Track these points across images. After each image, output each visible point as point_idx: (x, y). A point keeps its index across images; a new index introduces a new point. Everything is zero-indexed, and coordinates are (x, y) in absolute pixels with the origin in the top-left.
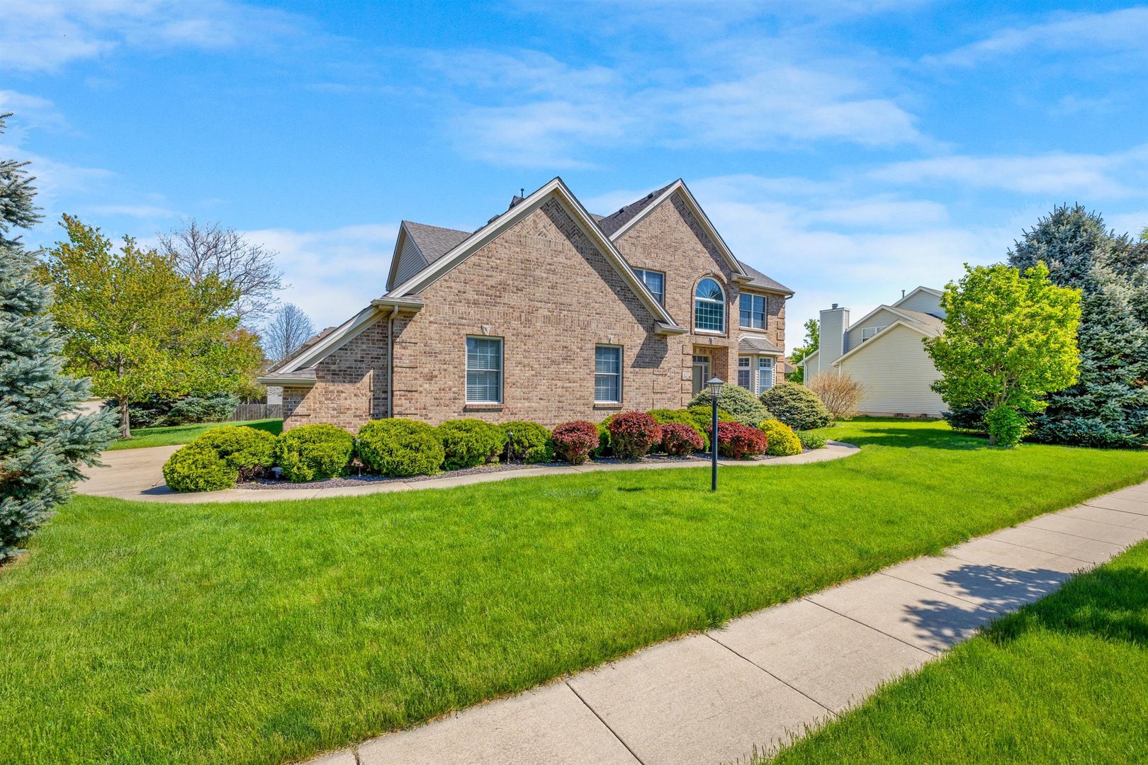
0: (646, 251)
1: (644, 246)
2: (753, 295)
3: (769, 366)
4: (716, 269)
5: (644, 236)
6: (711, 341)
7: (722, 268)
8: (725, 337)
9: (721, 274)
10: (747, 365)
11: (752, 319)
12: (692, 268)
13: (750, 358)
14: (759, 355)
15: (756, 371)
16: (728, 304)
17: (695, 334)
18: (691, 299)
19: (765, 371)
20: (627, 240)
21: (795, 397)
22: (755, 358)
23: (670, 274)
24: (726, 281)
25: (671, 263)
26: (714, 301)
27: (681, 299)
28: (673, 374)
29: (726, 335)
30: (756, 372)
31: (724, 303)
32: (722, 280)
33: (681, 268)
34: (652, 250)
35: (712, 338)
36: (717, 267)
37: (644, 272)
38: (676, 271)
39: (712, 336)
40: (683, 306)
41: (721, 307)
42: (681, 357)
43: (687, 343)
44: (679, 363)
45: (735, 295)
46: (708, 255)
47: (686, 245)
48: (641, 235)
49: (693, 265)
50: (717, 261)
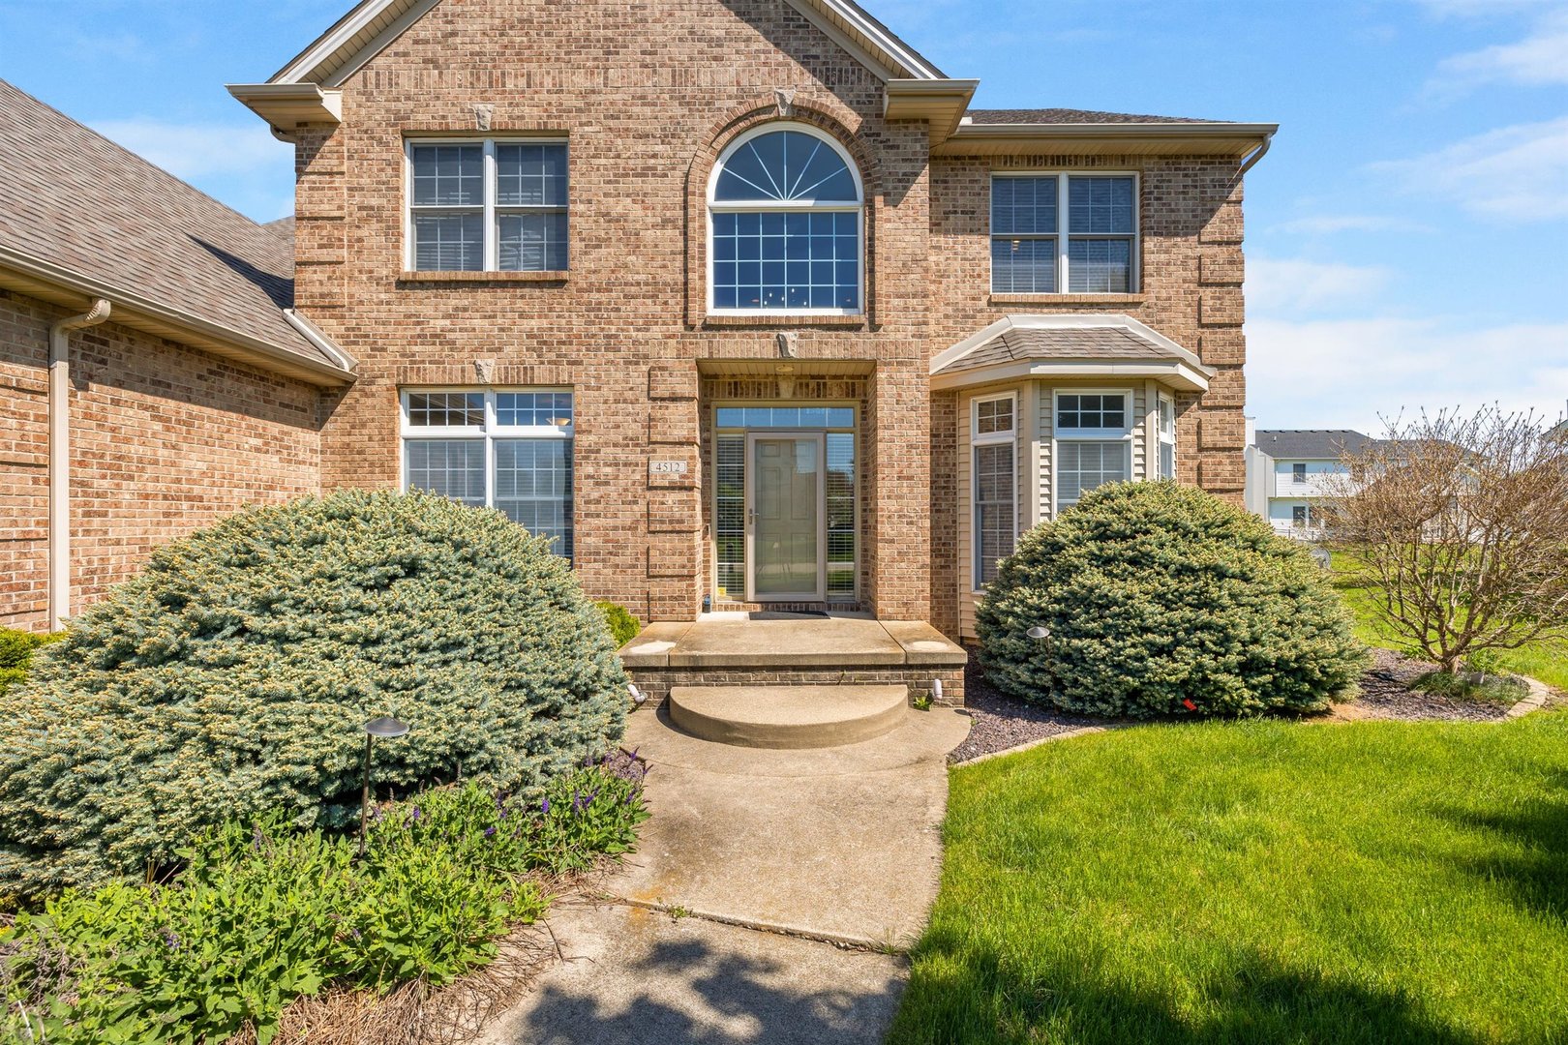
0: (484, 73)
1: (475, 63)
2: (1063, 177)
3: (1116, 421)
4: (800, 86)
5: (474, 27)
6: (782, 344)
7: (831, 79)
8: (856, 328)
9: (834, 104)
10: (1006, 424)
11: (1064, 261)
12: (683, 101)
13: (1012, 395)
14: (1046, 383)
15: (1036, 445)
16: (870, 204)
17: (706, 327)
18: (685, 208)
19: (1091, 448)
20: (405, 54)
21: (1113, 547)
22: (1030, 395)
23: (585, 134)
24: (852, 120)
25: (593, 98)
26: (809, 203)
27: (637, 211)
28: (608, 470)
29: (864, 319)
30: (1037, 449)
31: (856, 206)
32: (834, 126)
33: (636, 110)
34: (508, 68)
35: (790, 336)
36: (809, 80)
37: (489, 144)
38: (612, 123)
39: (789, 327)
40: (649, 235)
41: (848, 220)
42: (645, 407)
43: (669, 355)
44: (634, 429)
45: (907, 168)
46: (762, 43)
47: (659, 27)
48: (460, 26)
49: (689, 91)
50: (806, 60)
